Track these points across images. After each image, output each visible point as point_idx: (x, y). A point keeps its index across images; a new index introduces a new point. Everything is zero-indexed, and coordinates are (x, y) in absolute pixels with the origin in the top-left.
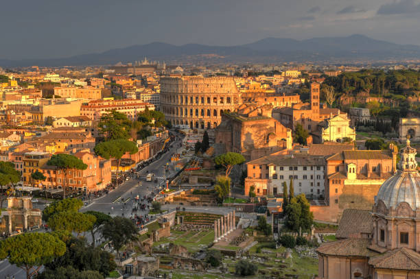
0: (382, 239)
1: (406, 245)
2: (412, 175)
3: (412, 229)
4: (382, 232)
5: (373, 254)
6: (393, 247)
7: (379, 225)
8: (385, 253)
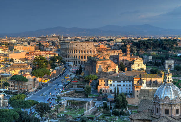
0: (158, 112)
1: (167, 115)
2: (170, 85)
3: (170, 108)
4: (158, 109)
5: (153, 119)
6: (162, 116)
7: (156, 106)
8: (159, 118)
